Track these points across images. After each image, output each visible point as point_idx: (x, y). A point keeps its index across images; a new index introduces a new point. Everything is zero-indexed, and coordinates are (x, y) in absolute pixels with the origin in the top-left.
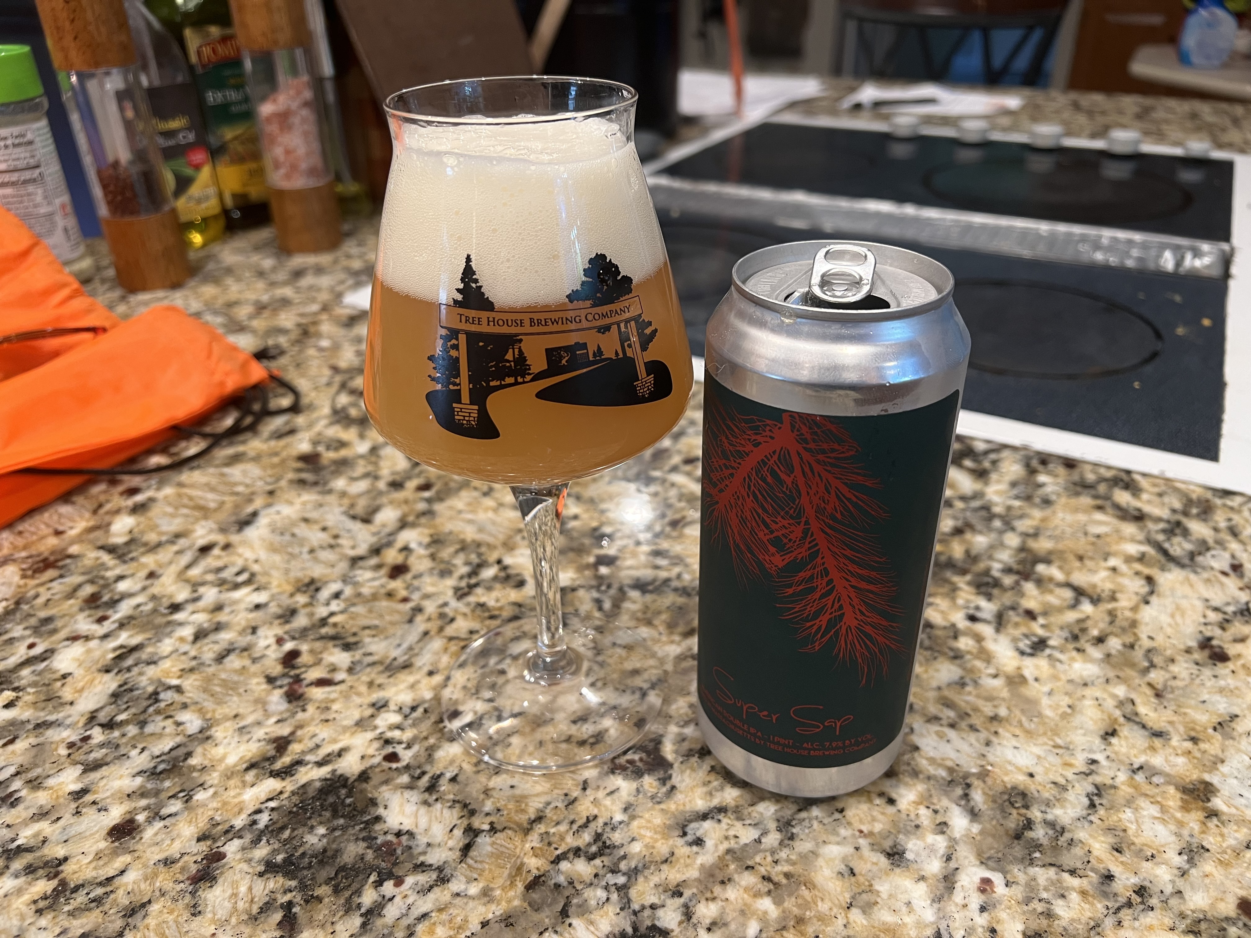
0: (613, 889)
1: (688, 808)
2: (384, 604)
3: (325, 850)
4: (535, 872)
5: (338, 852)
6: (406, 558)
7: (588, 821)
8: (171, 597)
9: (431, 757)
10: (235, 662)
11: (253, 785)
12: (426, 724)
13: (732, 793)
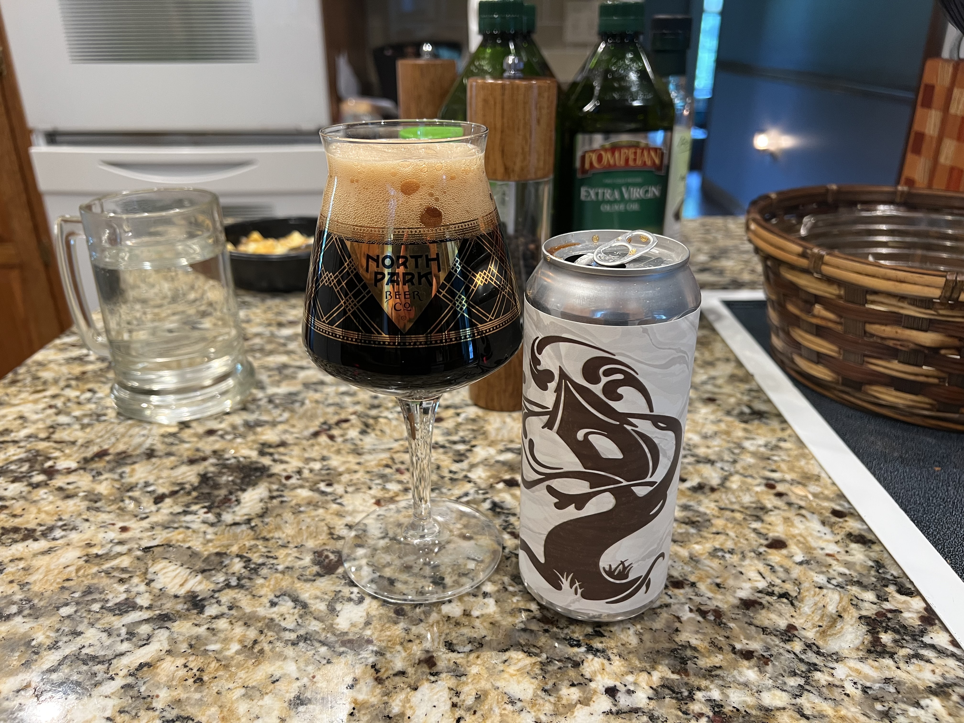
0: (226, 582)
1: (300, 592)
3: (219, 484)
4: (228, 552)
5: (219, 488)
7: (272, 557)
9: (295, 488)
10: (331, 410)
11: (251, 449)
12: (318, 478)
13: (322, 607)
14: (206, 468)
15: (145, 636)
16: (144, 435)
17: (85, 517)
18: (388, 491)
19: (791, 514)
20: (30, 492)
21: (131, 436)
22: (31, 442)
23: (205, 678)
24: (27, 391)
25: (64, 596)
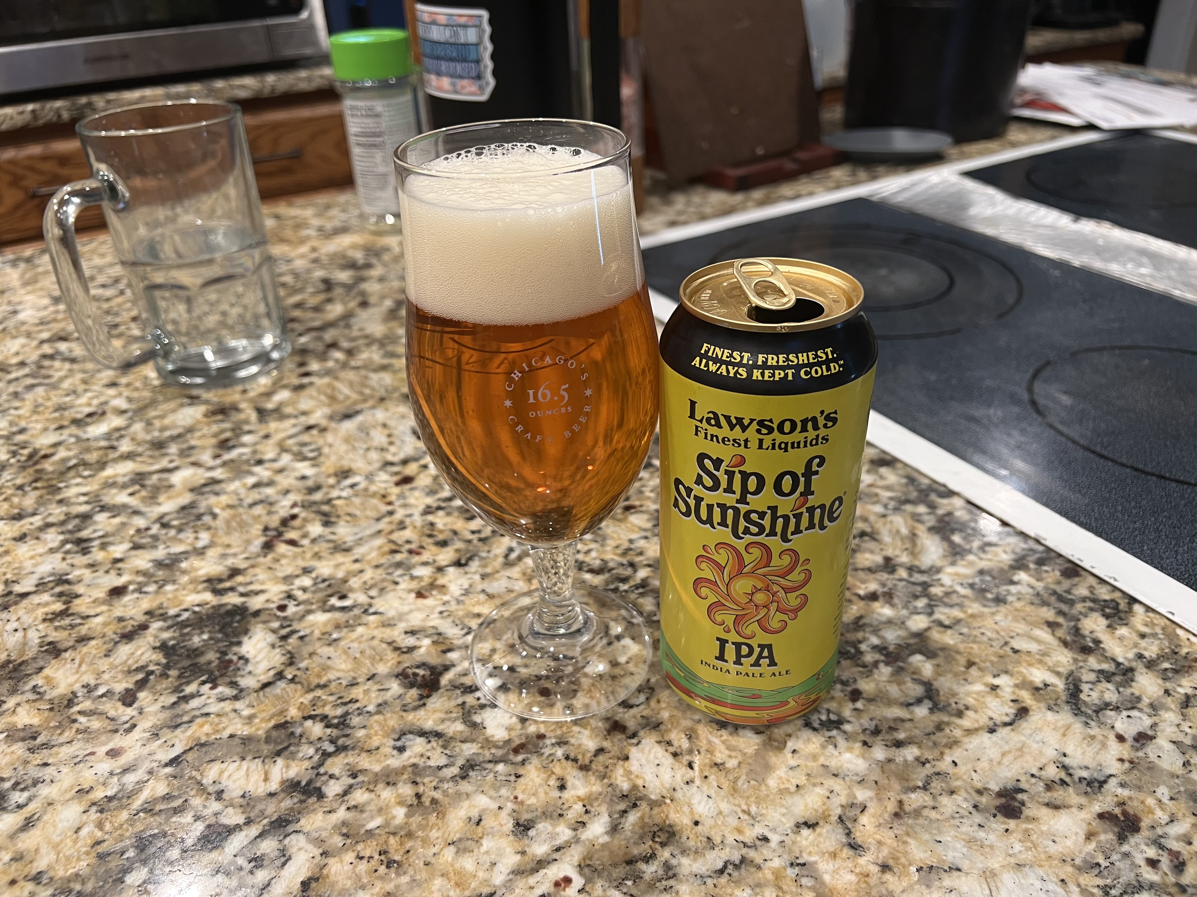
0: (320, 752)
1: (418, 723)
2: (375, 501)
3: (196, 649)
4: (288, 718)
5: (202, 653)
6: (418, 473)
7: (350, 702)
8: (262, 453)
9: (303, 617)
10: (258, 510)
11: (198, 592)
12: (320, 595)
13: (458, 727)
14: (156, 637)
15: (277, 853)
16: (16, 631)
18: (420, 578)
23: (397, 858)
25: (114, 863)
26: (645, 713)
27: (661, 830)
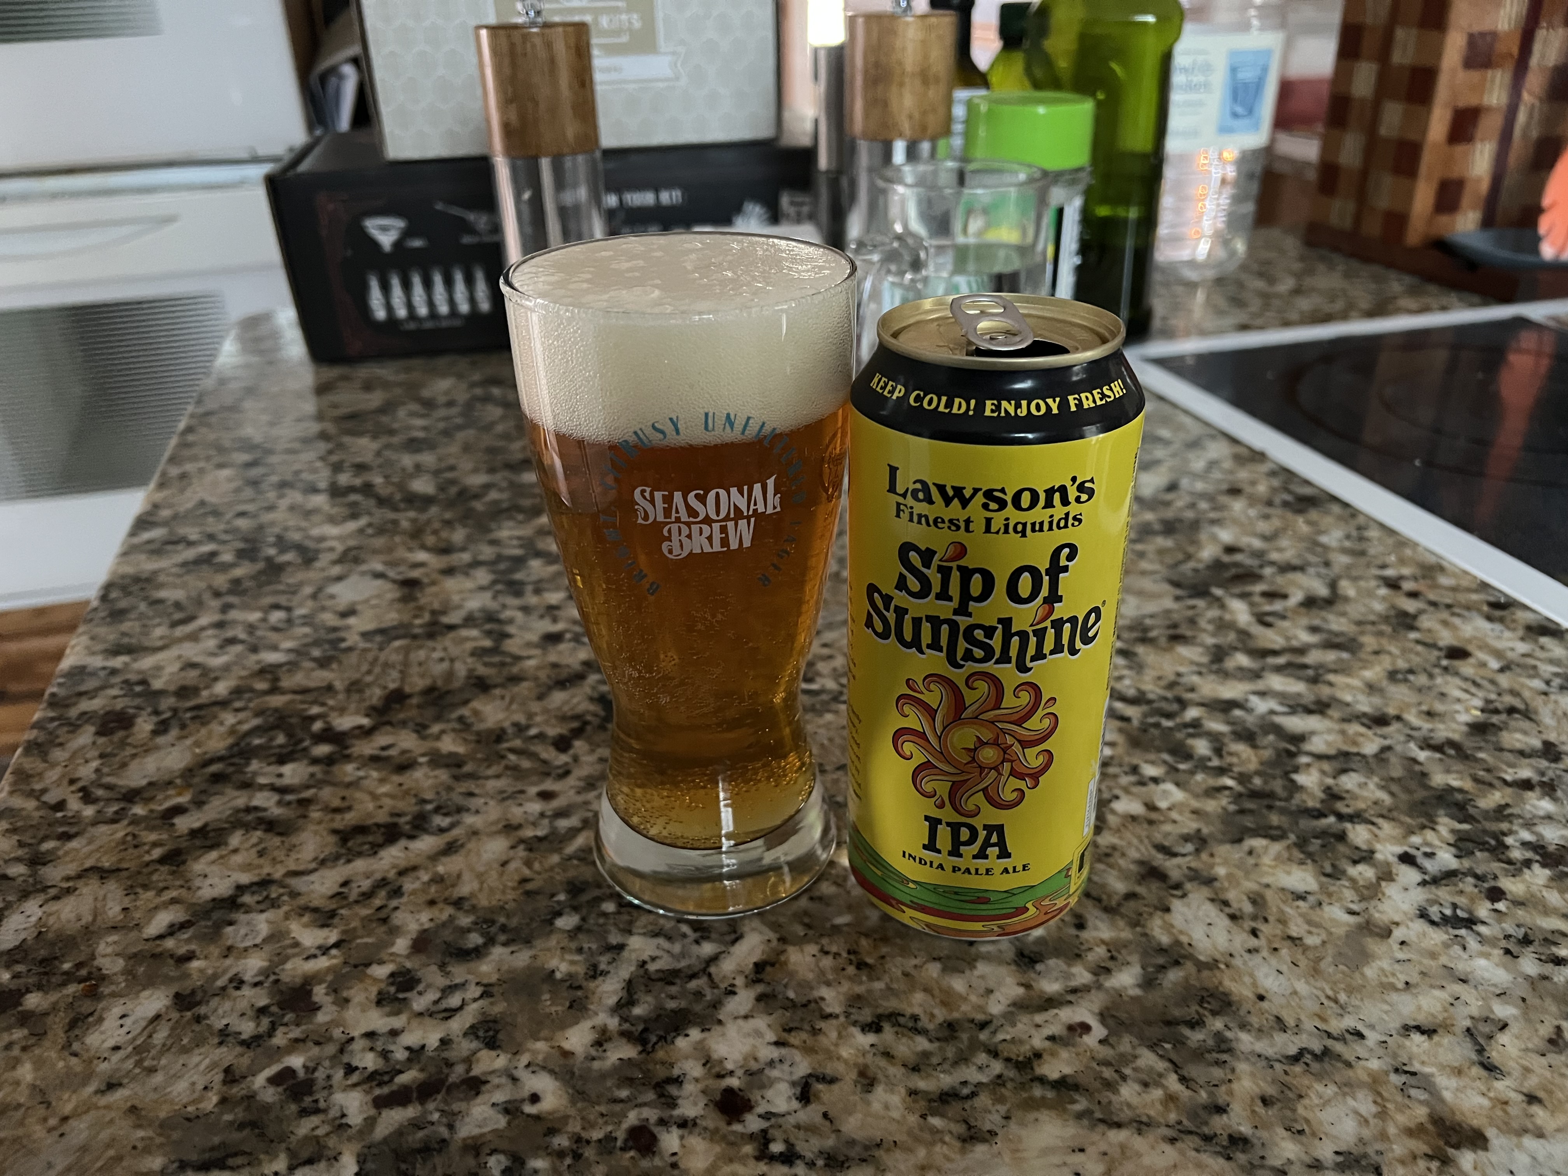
14: (594, 688)
16: (442, 660)
17: (463, 790)
19: (1445, 615)
20: (327, 773)
21: (420, 664)
22: (250, 700)
23: (870, 961)
24: (159, 625)
25: (542, 903)
26: (1193, 865)
27: (1211, 995)
